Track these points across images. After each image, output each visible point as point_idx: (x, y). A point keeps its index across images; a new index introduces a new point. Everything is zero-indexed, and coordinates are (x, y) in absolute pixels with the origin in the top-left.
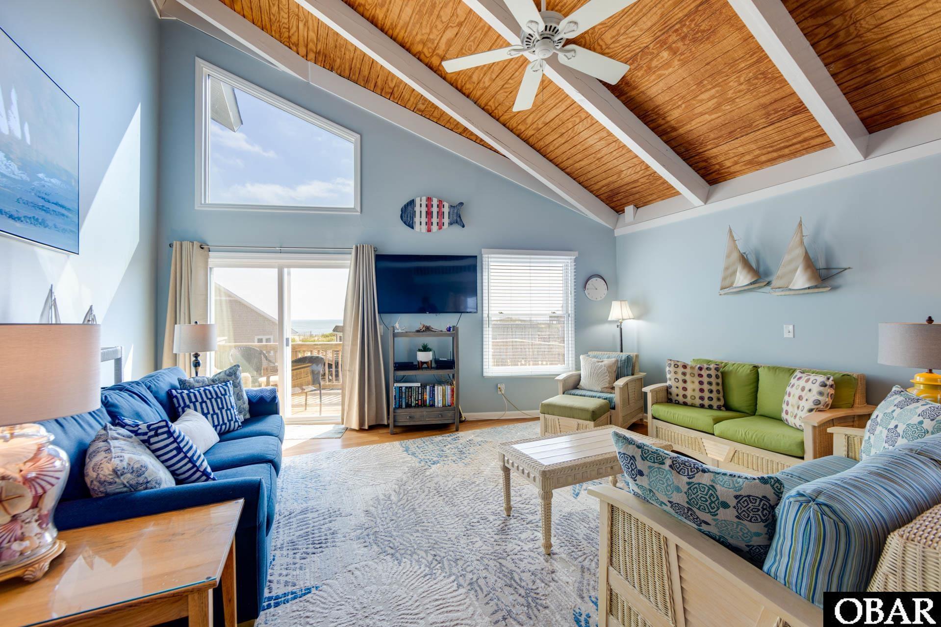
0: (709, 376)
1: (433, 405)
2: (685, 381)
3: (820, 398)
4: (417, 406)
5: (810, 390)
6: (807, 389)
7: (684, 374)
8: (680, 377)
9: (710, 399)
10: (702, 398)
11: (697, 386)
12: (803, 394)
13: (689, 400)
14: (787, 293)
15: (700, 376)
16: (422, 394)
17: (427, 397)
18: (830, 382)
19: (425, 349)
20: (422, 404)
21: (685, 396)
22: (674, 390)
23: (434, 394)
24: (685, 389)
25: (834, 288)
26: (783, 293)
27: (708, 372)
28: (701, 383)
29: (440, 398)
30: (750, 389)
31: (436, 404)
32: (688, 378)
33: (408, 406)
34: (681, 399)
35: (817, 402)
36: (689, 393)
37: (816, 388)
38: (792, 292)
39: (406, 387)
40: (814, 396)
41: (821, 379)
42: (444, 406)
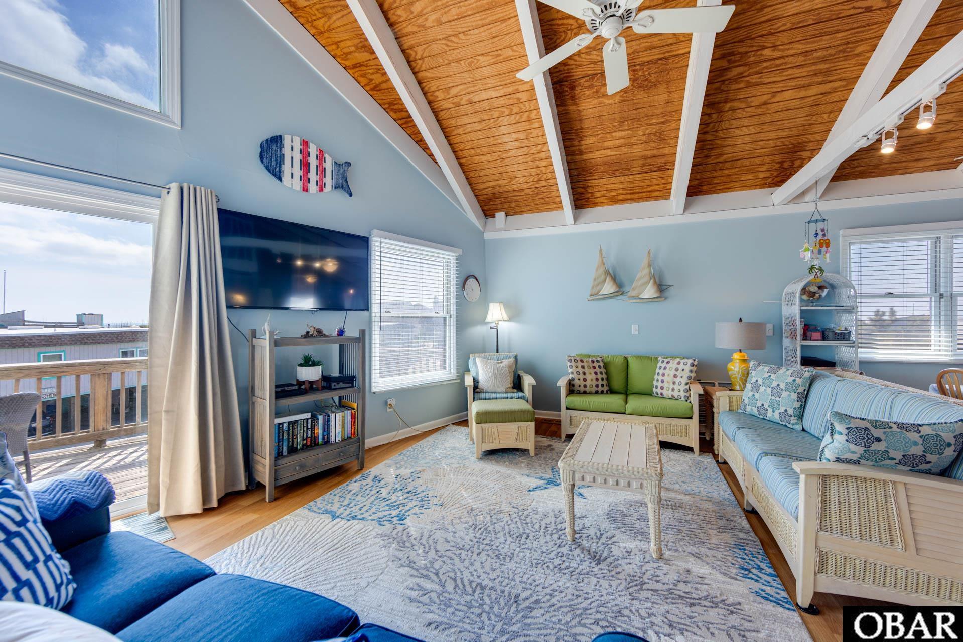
0: (600, 367)
1: (327, 442)
2: (584, 373)
3: (691, 374)
4: (305, 448)
5: (683, 370)
6: (680, 369)
7: (583, 367)
8: (581, 370)
9: (602, 385)
10: (597, 386)
11: (593, 376)
12: (677, 373)
13: (588, 389)
14: (638, 301)
15: (594, 367)
16: (312, 428)
17: (319, 431)
18: (696, 363)
19: (308, 362)
20: (312, 444)
21: (585, 386)
22: (576, 382)
23: (329, 426)
24: (585, 380)
25: (666, 299)
26: (635, 301)
27: (598, 364)
28: (596, 373)
29: (339, 429)
30: (623, 375)
31: (333, 439)
32: (586, 370)
33: (292, 450)
34: (582, 389)
35: (689, 378)
36: (588, 383)
37: (688, 368)
38: (642, 301)
39: (289, 423)
40: (686, 374)
41: (690, 361)
42: (343, 440)
